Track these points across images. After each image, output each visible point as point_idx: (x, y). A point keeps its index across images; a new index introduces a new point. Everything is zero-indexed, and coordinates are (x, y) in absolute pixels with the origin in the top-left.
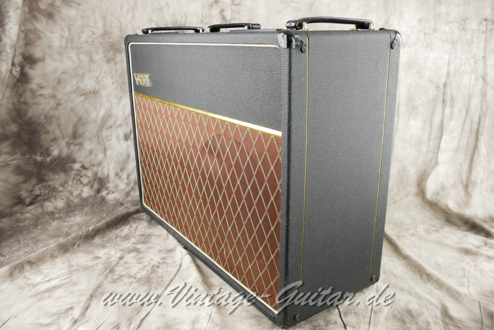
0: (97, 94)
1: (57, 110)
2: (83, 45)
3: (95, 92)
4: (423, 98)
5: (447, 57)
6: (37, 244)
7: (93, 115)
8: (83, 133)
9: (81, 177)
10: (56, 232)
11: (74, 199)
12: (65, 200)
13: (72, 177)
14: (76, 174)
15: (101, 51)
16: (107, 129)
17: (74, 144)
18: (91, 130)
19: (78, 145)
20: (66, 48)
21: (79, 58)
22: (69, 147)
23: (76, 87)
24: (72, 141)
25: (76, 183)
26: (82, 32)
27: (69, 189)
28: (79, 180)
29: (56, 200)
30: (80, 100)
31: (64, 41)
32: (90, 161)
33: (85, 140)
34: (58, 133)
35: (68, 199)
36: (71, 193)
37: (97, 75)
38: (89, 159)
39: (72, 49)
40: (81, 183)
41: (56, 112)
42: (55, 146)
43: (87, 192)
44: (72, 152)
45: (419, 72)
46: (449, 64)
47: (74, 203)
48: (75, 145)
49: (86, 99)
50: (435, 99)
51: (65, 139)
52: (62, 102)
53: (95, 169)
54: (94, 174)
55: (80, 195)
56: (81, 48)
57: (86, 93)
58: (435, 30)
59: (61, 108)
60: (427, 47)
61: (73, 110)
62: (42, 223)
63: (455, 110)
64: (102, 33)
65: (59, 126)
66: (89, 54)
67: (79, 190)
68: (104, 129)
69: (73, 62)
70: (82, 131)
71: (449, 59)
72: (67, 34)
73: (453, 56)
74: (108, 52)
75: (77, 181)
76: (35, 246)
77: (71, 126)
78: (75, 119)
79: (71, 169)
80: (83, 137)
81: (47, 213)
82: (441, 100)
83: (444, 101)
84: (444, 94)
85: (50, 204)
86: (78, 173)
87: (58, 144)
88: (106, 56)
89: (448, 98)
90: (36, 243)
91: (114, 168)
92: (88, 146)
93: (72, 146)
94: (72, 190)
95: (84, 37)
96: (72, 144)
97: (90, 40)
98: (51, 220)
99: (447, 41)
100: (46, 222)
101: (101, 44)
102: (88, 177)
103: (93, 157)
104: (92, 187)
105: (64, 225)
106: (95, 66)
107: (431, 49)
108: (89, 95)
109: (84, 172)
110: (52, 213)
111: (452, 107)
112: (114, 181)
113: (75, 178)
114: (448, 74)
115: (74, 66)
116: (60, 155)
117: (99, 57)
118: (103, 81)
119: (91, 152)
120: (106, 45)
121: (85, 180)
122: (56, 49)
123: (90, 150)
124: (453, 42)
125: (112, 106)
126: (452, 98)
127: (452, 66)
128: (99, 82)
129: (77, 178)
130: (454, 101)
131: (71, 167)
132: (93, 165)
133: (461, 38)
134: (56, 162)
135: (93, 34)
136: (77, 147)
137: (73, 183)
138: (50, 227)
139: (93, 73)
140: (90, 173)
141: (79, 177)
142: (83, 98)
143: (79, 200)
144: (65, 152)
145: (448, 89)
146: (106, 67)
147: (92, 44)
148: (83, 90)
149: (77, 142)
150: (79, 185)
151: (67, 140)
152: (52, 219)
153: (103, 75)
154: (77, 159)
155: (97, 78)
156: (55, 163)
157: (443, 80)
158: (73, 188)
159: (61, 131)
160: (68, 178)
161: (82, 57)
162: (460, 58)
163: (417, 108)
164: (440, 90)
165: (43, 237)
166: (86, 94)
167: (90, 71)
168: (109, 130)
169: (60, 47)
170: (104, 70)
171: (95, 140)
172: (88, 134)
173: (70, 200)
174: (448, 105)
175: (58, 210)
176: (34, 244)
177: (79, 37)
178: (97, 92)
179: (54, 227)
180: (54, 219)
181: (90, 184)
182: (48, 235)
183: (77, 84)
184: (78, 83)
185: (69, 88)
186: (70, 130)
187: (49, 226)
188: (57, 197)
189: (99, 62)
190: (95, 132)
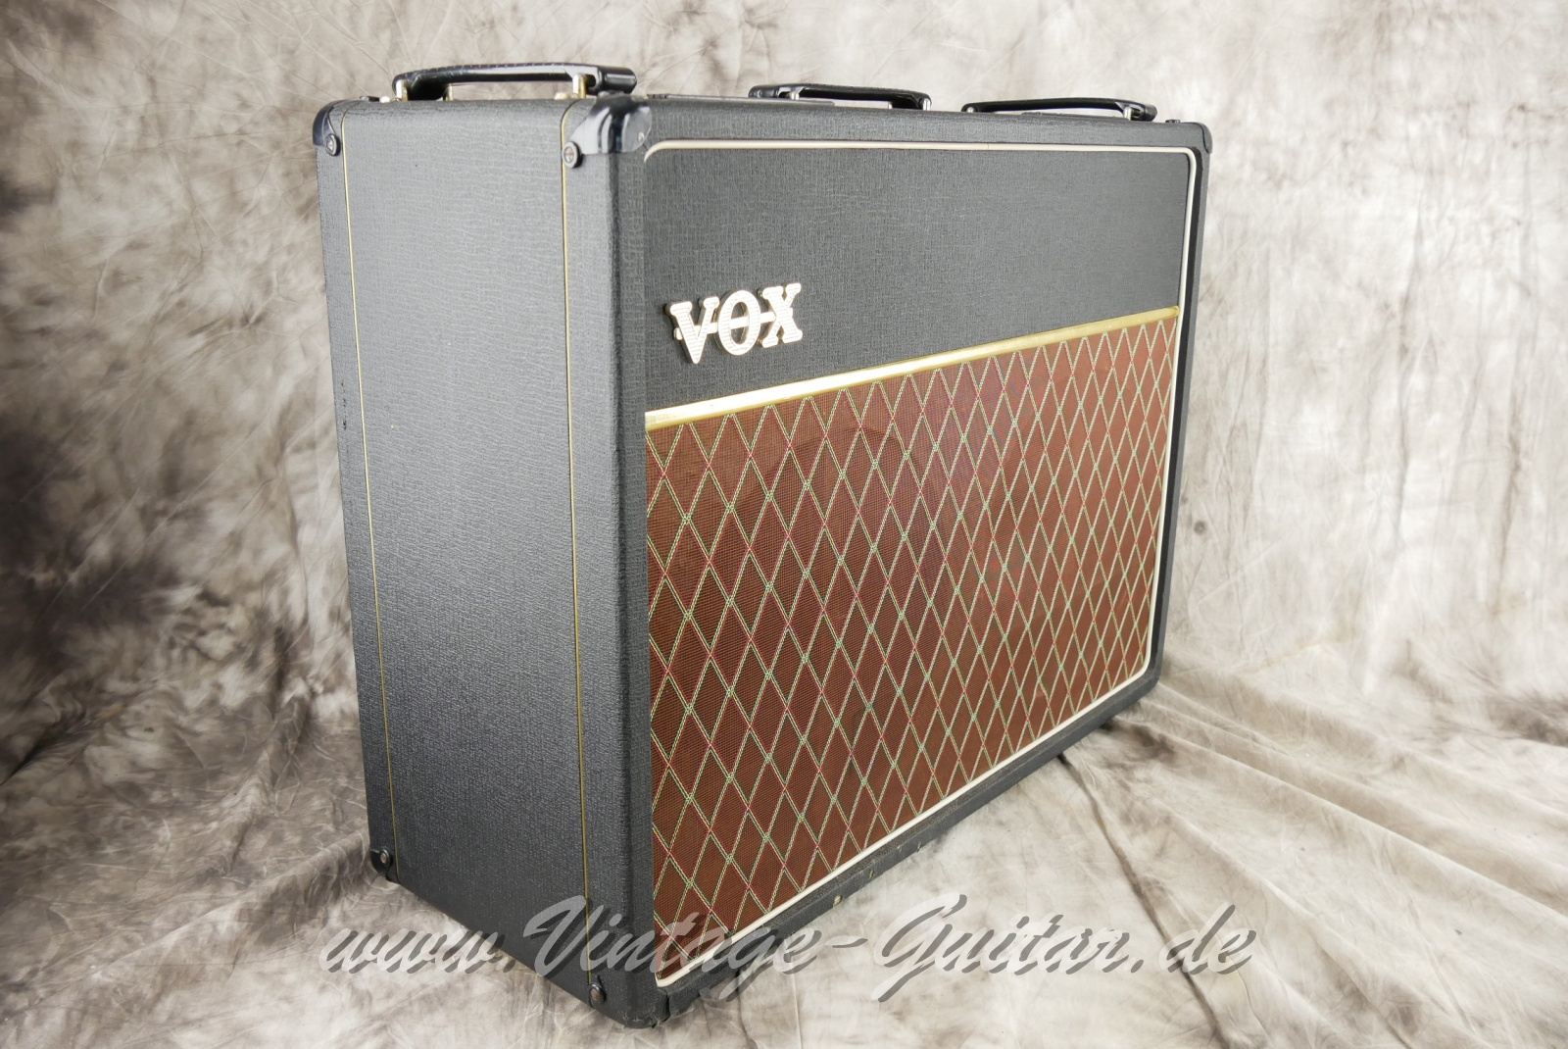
0: (260, 329)
1: (109, 387)
2: (204, 144)
3: (252, 320)
4: (1341, 342)
5: (1412, 216)
6: (140, 923)
7: (245, 402)
8: (205, 473)
9: (202, 633)
10: (192, 862)
11: (196, 721)
12: (160, 732)
13: (164, 638)
14: (181, 627)
15: (275, 171)
16: (297, 450)
17: (170, 515)
18: (236, 458)
19: (187, 518)
20: (142, 151)
21: (189, 192)
22: (149, 528)
23: (175, 299)
24: (160, 505)
25: (184, 660)
26: (201, 94)
27: (163, 685)
28: (193, 646)
29: (125, 735)
30: (193, 348)
31: (131, 125)
32: (237, 573)
33: (210, 500)
34: (109, 475)
35: (170, 724)
36: (175, 700)
37: (261, 257)
38: (230, 566)
39: (165, 155)
40: (205, 657)
41: (109, 397)
42: (100, 526)
43: (236, 686)
44: (161, 546)
45: (1328, 261)
46: (1419, 237)
47: (203, 739)
48: (176, 517)
49: (212, 344)
50: (1377, 342)
51: (135, 496)
52: (129, 356)
53: (254, 599)
54: (253, 615)
55: (213, 702)
56: (196, 153)
57: (212, 323)
58: (1375, 133)
59: (125, 378)
60: (1351, 184)
61: (161, 387)
62: (112, 835)
63: (1440, 379)
64: (278, 104)
65: (114, 447)
66: (229, 180)
67: (206, 683)
68: (288, 450)
69: (170, 204)
70: (200, 464)
71: (1419, 221)
72: (141, 100)
73: (1434, 215)
74: (305, 176)
75: (185, 650)
76: (137, 931)
77: (157, 444)
78: (172, 422)
79: (162, 608)
80: (202, 488)
81: (109, 790)
82: (1395, 347)
83: (1404, 350)
84: (1403, 328)
85: (107, 751)
86: (188, 620)
87: (111, 514)
88: (294, 192)
89: (1418, 342)
90: (134, 920)
91: (325, 591)
92: (223, 519)
93: (162, 524)
94: (174, 688)
95: (209, 114)
96: (164, 512)
97: (232, 128)
98: (143, 819)
99: (1412, 166)
100: (127, 827)
101: (276, 145)
102: (230, 632)
103: (244, 557)
104: (252, 664)
105: (209, 832)
106: (251, 223)
107: (1365, 192)
108: (226, 332)
109: (211, 615)
110: (131, 791)
111: (1432, 371)
112: (326, 638)
113: (178, 640)
114: (1417, 270)
115: (174, 220)
116: (116, 561)
117: (264, 191)
118: (286, 281)
119: (236, 541)
120: (295, 149)
121: (219, 644)
122: (102, 157)
123: (232, 534)
124: (1431, 171)
125: (317, 369)
126: (1431, 342)
127: (1428, 245)
128: (269, 284)
129: (184, 638)
130: (1435, 353)
131: (160, 601)
132: (250, 587)
133: (1454, 158)
134: (103, 588)
135: (244, 105)
136: (180, 526)
137: (170, 660)
138: (157, 849)
139: (241, 250)
140: (237, 618)
141: (190, 636)
142: (200, 340)
143: (216, 722)
144: (137, 543)
145: (1418, 315)
146: (296, 231)
147: (239, 144)
148: (203, 312)
149: (179, 507)
150: (200, 665)
151: (140, 499)
152: (144, 813)
153: (284, 258)
154: (184, 571)
155: (261, 269)
156: (99, 591)
157: (1400, 286)
158: (177, 683)
159: (120, 466)
160: (149, 642)
161: (202, 189)
162: (1452, 220)
163: (1324, 370)
164: (1393, 316)
165: (146, 890)
166: (212, 328)
167: (228, 242)
168: (308, 453)
169: (118, 148)
170: (286, 240)
171: (251, 496)
172: (222, 476)
173: (179, 727)
174: (1418, 363)
175: (149, 776)
176: (126, 922)
177: (191, 114)
178: (259, 320)
179: (171, 845)
180: (156, 813)
181: (245, 655)
182: (167, 881)
183: (181, 289)
184: (186, 285)
185: (151, 306)
186: (152, 462)
187: (151, 842)
188: (128, 724)
189: (265, 210)
190: (248, 466)
